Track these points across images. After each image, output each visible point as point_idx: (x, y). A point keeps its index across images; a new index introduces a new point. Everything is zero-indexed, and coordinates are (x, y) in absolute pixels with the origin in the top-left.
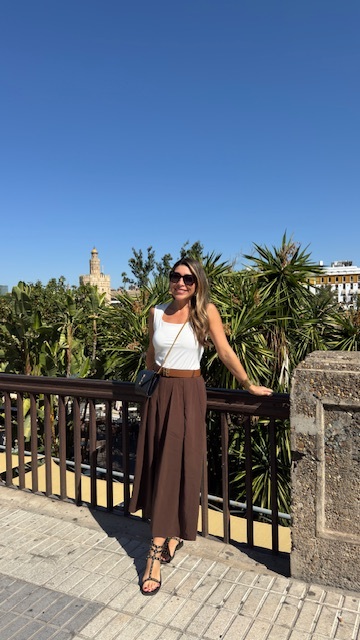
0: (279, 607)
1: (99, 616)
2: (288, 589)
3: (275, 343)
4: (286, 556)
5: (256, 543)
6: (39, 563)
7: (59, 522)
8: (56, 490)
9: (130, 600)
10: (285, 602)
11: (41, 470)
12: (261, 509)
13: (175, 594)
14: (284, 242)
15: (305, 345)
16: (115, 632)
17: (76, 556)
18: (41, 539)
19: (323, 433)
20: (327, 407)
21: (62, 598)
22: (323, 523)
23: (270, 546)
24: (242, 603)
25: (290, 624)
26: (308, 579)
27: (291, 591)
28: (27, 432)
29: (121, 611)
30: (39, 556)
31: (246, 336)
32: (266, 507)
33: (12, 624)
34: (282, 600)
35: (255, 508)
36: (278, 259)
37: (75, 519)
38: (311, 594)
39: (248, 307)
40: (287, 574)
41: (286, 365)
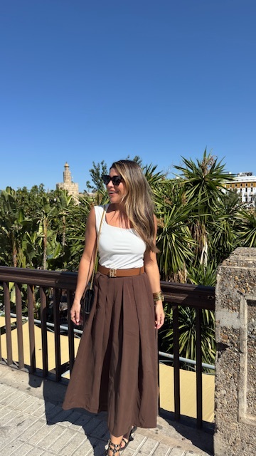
3: (197, 233)
12: (186, 360)
14: (205, 156)
15: (220, 234)
19: (246, 327)
20: (250, 303)
22: (245, 410)
31: (175, 228)
32: (190, 358)
35: (181, 358)
39: (177, 206)
40: (210, 451)
41: (205, 249)
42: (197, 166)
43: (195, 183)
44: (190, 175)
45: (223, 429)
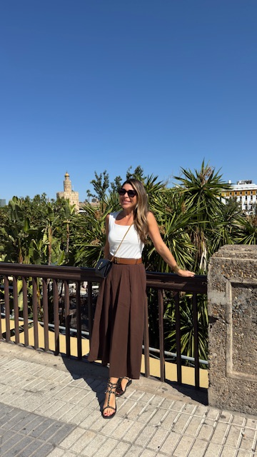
0: (200, 426)
1: (73, 433)
2: (206, 414)
3: (196, 239)
4: (205, 391)
5: (183, 382)
6: (30, 396)
7: (44, 367)
8: (41, 345)
9: (94, 422)
10: (204, 423)
11: (31, 331)
12: (187, 357)
13: (127, 418)
14: (203, 166)
15: (218, 241)
16: (84, 445)
17: (56, 391)
18: (32, 379)
19: (231, 303)
20: (234, 285)
21: (46, 421)
22: (231, 367)
23: (193, 384)
24: (174, 423)
25: (208, 439)
26: (220, 406)
27: (208, 415)
28: (21, 304)
29: (88, 429)
30: (30, 391)
31: (176, 234)
32: (191, 356)
33: (11, 439)
34: (202, 422)
35: (183, 356)
36: (198, 179)
37: (55, 365)
38: (223, 417)
39: (178, 214)
40: (206, 403)
41: (204, 255)
42: (196, 177)
43: (193, 192)
45: (215, 384)
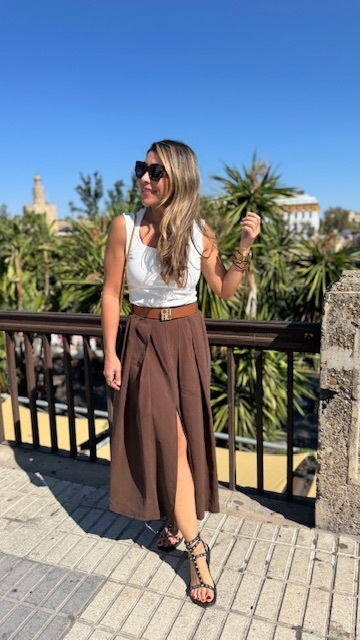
0: (310, 566)
1: (101, 593)
2: (315, 542)
6: (18, 529)
10: (315, 559)
14: (254, 160)
17: (61, 518)
18: (17, 498)
22: (357, 468)
24: (268, 563)
25: (329, 586)
26: (335, 529)
27: (319, 545)
29: (127, 584)
30: (17, 520)
34: (312, 557)
36: (248, 181)
37: (54, 472)
40: (311, 524)
41: (253, 294)
42: (243, 177)
43: (241, 200)
44: (235, 189)
45: (328, 495)
